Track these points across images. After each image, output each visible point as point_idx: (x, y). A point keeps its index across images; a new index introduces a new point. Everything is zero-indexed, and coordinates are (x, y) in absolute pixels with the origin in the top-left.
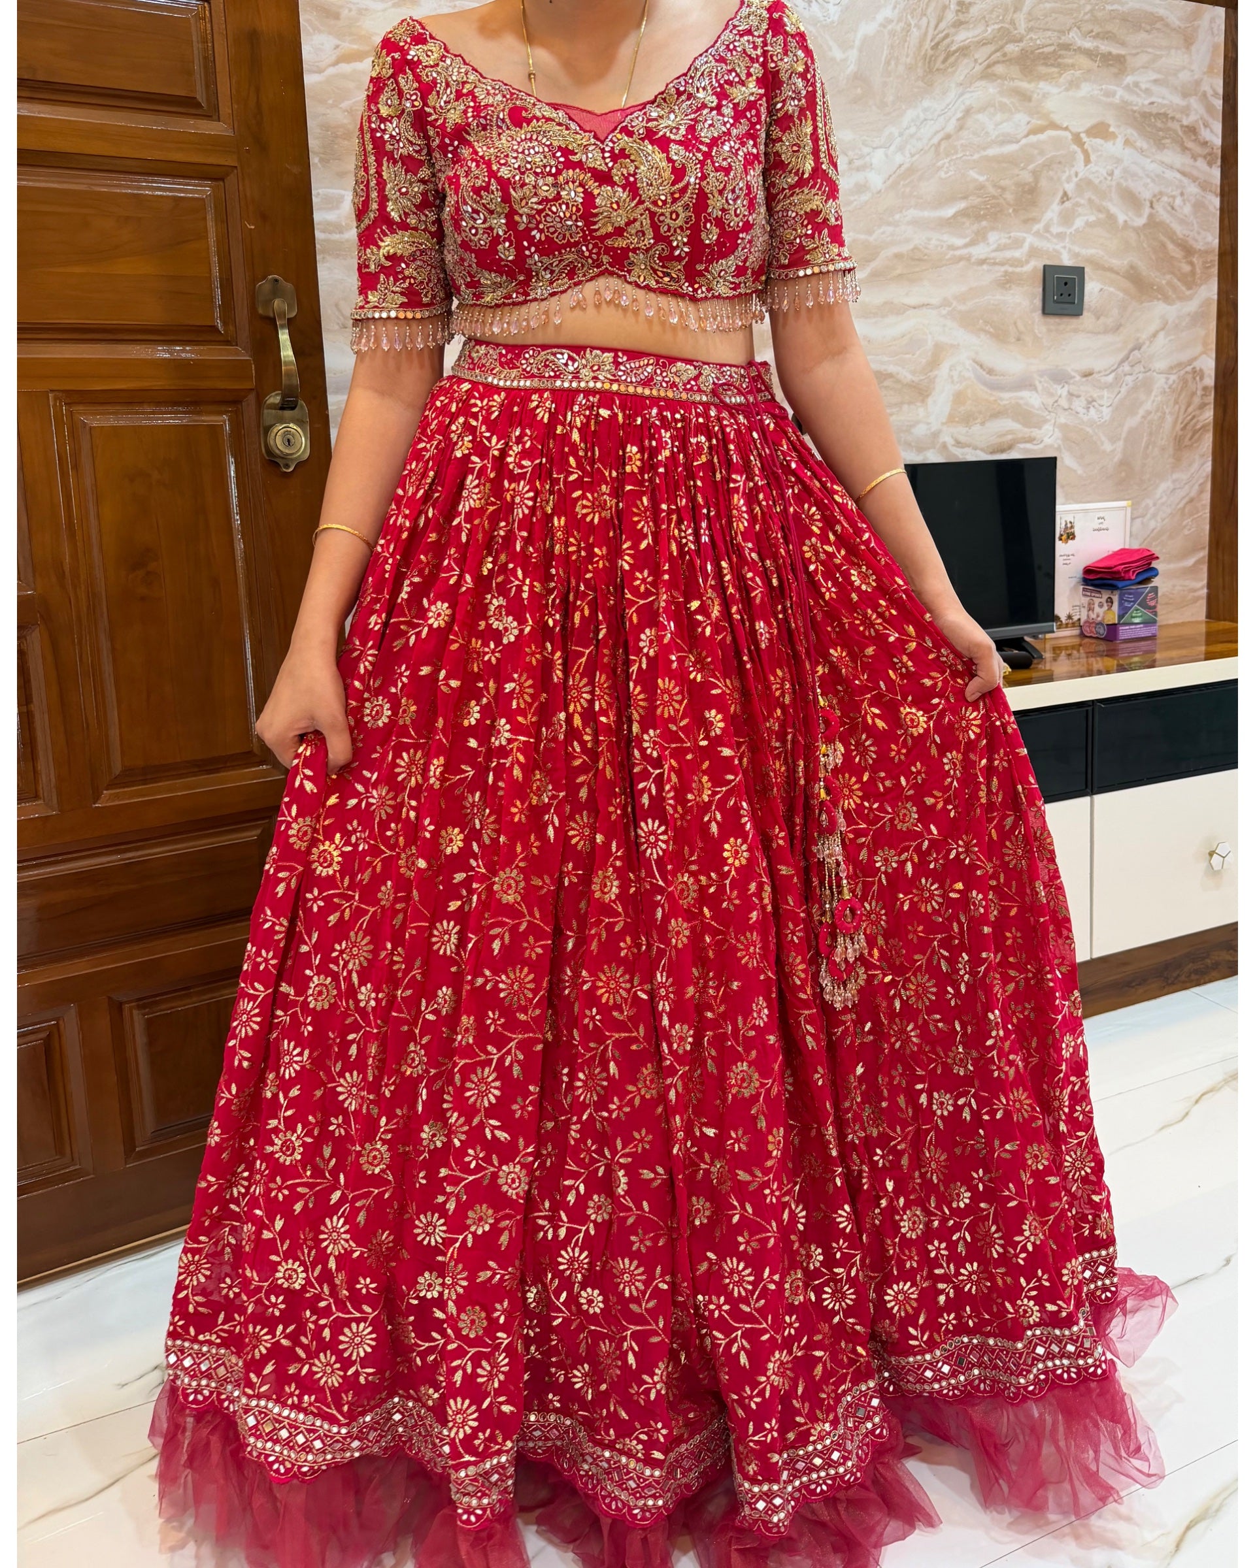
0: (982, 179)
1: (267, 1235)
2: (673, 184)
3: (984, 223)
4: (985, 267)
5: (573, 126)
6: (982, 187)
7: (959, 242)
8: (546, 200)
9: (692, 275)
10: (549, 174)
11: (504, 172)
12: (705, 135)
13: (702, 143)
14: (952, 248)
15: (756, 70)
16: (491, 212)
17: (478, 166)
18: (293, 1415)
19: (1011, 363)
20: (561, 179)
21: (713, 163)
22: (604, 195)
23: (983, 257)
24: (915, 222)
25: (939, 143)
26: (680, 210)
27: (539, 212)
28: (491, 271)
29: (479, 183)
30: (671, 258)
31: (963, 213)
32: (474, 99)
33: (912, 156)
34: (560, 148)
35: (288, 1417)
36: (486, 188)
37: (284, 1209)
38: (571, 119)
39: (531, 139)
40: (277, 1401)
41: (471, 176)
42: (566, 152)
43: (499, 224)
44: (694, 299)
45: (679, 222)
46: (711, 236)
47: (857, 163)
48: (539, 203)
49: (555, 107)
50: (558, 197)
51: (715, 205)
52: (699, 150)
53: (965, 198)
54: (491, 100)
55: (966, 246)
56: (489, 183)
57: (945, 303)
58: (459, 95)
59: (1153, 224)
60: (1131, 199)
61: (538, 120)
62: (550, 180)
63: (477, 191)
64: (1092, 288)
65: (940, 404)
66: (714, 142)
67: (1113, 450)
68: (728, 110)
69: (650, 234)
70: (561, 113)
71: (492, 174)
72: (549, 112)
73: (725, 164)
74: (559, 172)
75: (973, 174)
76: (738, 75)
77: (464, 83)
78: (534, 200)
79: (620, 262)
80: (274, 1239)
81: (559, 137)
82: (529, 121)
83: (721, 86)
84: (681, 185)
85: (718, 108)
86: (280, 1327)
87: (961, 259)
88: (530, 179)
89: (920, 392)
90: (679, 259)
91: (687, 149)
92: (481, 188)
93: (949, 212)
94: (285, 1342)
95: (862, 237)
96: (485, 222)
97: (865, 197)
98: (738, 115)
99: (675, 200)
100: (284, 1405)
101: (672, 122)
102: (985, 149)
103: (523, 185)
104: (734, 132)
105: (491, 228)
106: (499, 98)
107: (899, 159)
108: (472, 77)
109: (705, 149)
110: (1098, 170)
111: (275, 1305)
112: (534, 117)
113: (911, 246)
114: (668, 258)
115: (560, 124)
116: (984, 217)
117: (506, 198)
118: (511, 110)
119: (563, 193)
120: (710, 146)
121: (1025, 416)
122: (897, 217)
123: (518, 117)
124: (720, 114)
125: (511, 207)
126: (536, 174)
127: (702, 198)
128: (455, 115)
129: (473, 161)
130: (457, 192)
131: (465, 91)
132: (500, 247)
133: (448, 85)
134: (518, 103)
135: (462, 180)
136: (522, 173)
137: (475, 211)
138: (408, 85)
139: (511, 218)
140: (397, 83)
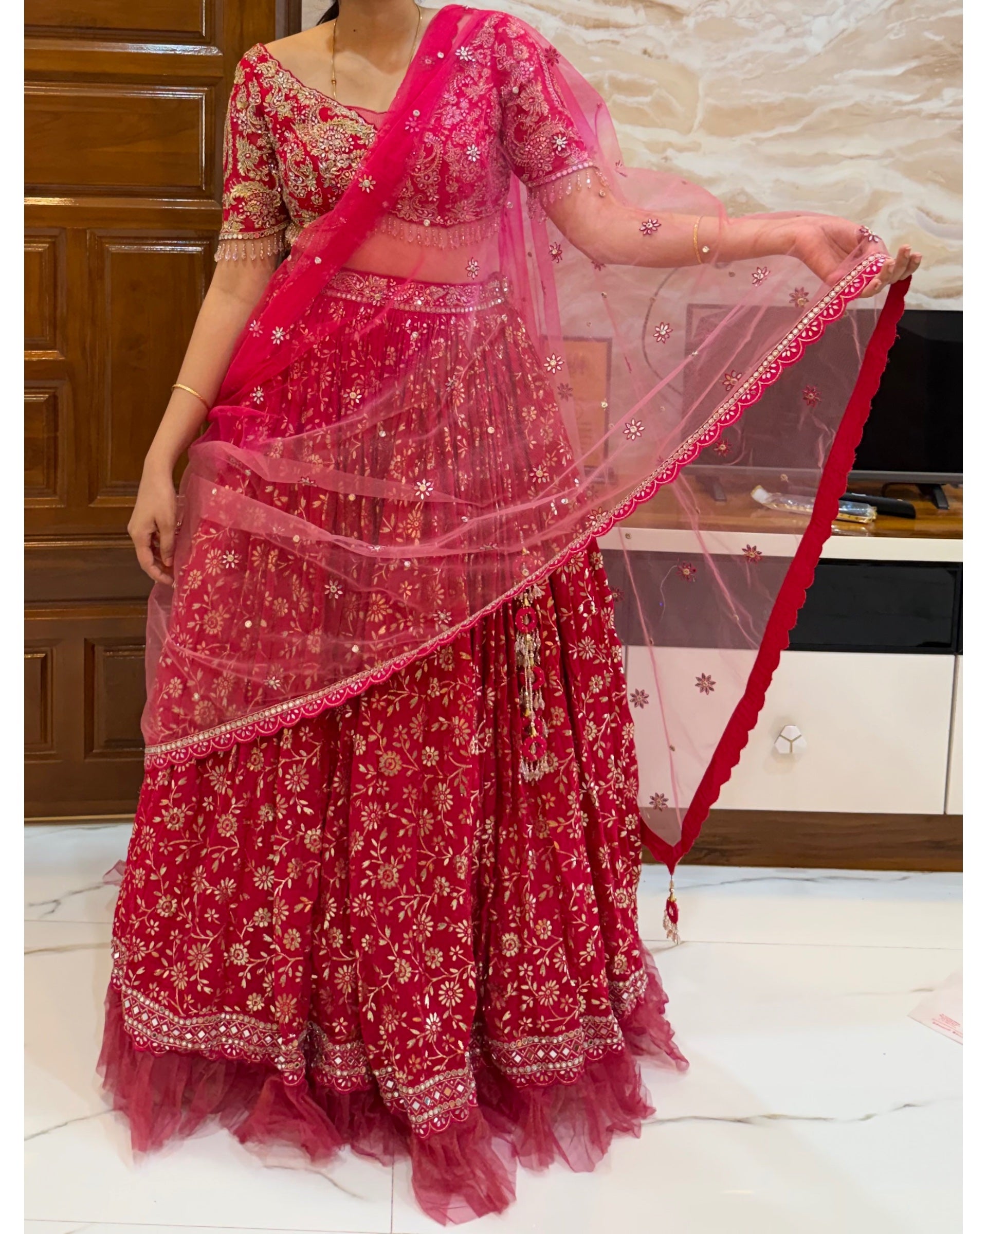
0: (937, 39)
1: (153, 877)
2: (425, 158)
3: (939, 80)
5: (361, 120)
6: (937, 46)
7: (910, 98)
8: (342, 169)
10: (344, 152)
11: (314, 152)
12: (448, 123)
13: (445, 129)
14: (900, 103)
15: (486, 72)
16: (307, 177)
17: (298, 147)
18: (152, 1005)
20: (352, 156)
21: (452, 142)
23: (935, 112)
24: (856, 81)
25: (890, 8)
26: (430, 174)
27: (337, 176)
29: (298, 159)
31: (915, 71)
32: (297, 101)
33: (858, 20)
34: (351, 136)
35: (148, 1006)
36: (303, 163)
37: (169, 860)
38: (359, 116)
39: (333, 130)
40: (143, 993)
41: (293, 154)
42: (355, 138)
43: (312, 185)
46: (453, 187)
47: (795, 30)
48: (338, 171)
50: (350, 167)
51: (455, 169)
52: (443, 134)
53: (917, 57)
54: (307, 102)
55: (915, 101)
56: (305, 159)
57: (888, 154)
58: (287, 98)
61: (338, 117)
62: (345, 156)
63: (297, 164)
66: (454, 127)
68: (464, 104)
70: (353, 112)
71: (307, 153)
72: (345, 112)
73: (461, 142)
74: (351, 151)
75: (929, 35)
76: (472, 79)
77: (290, 90)
78: (334, 169)
80: (158, 881)
81: (352, 128)
82: (332, 118)
83: (460, 88)
84: (430, 159)
85: (457, 104)
86: (152, 944)
87: (909, 113)
88: (332, 156)
90: (433, 202)
91: (435, 135)
92: (300, 162)
93: (898, 71)
94: (155, 954)
95: (796, 95)
96: (303, 182)
97: (802, 60)
98: (473, 105)
99: (426, 168)
100: (147, 996)
102: (943, 11)
103: (327, 160)
104: (469, 119)
105: (307, 186)
106: (313, 101)
107: (842, 24)
108: (296, 86)
109: (446, 132)
111: (152, 927)
112: (336, 115)
113: (851, 102)
115: (352, 120)
116: (939, 74)
117: (316, 169)
118: (321, 110)
119: (354, 165)
120: (451, 131)
122: (836, 76)
123: (325, 115)
124: (459, 108)
125: (319, 174)
126: (336, 152)
127: (445, 167)
128: (285, 111)
129: (295, 143)
130: (285, 162)
131: (291, 95)
132: (313, 198)
133: (280, 90)
134: (326, 105)
135: (288, 155)
136: (327, 152)
137: (296, 176)
138: (254, 88)
139: (319, 180)
140: (247, 87)
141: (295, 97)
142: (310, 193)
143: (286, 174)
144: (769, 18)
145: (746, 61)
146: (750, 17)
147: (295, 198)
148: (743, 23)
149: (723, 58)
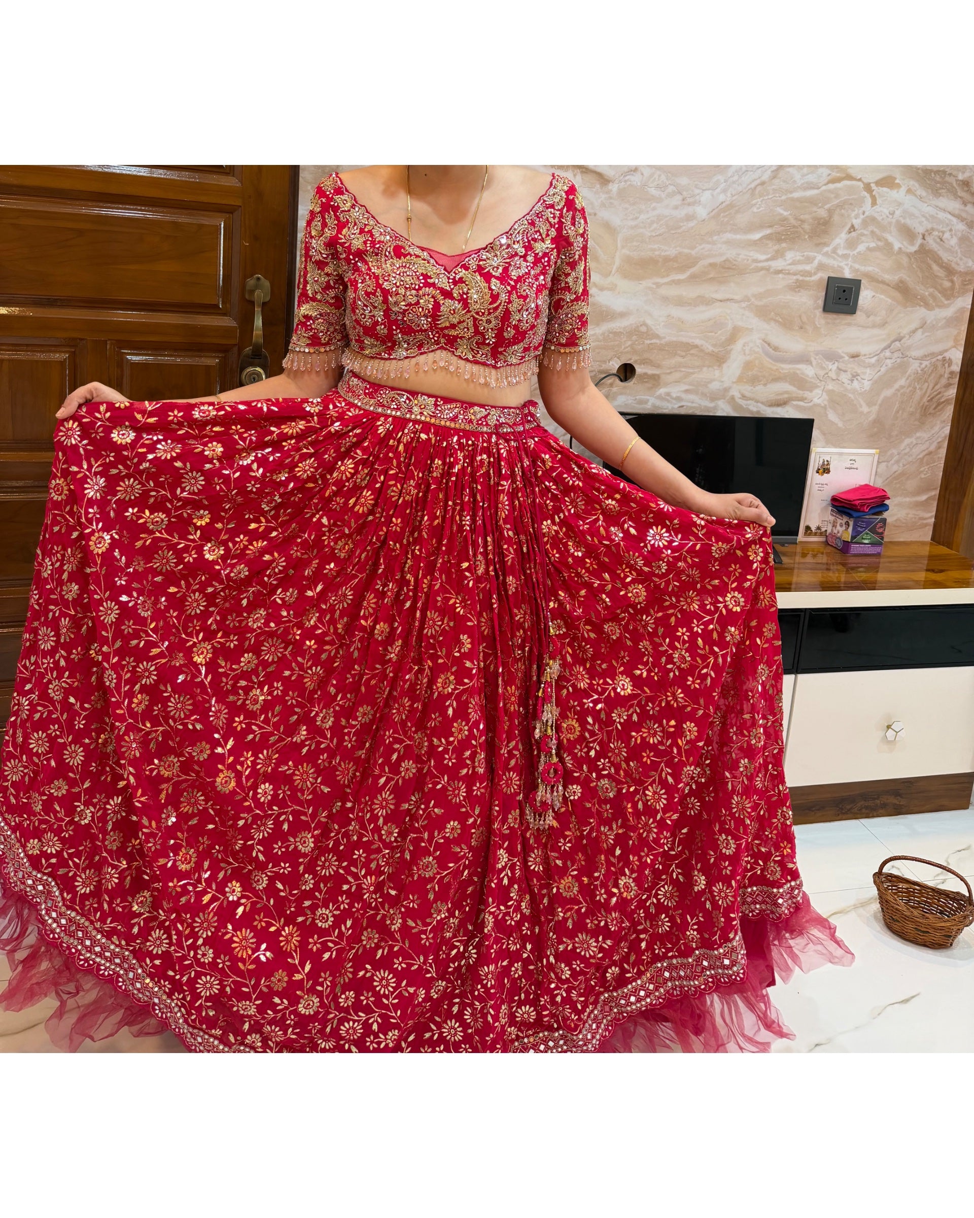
0: (785, 213)
2: (491, 304)
3: (784, 245)
4: (781, 275)
5: (432, 261)
6: (785, 219)
7: (763, 257)
8: (409, 305)
9: (495, 354)
10: (414, 289)
11: (386, 285)
12: (514, 274)
13: (511, 279)
14: (756, 261)
15: (553, 233)
16: (375, 307)
17: (370, 279)
19: (792, 344)
20: (421, 292)
21: (517, 293)
22: (447, 305)
23: (780, 268)
24: (728, 242)
25: (755, 188)
26: (492, 320)
27: (405, 311)
28: (371, 337)
29: (369, 290)
30: (484, 343)
31: (768, 237)
32: (372, 236)
33: (733, 196)
34: (422, 274)
36: (374, 294)
38: (431, 257)
39: (405, 267)
41: (364, 284)
42: (426, 277)
43: (379, 316)
44: (495, 367)
45: (491, 326)
46: (510, 333)
47: (689, 200)
48: (406, 306)
49: (423, 249)
50: (418, 303)
51: (514, 318)
52: (509, 284)
53: (771, 226)
54: (382, 238)
55: (767, 260)
56: (376, 291)
57: (746, 299)
58: (362, 232)
59: (924, 253)
60: (908, 233)
61: (411, 255)
62: (414, 292)
63: (368, 294)
64: (866, 296)
65: (733, 368)
66: (519, 279)
67: (869, 412)
68: (530, 258)
69: (472, 330)
70: (425, 254)
71: (379, 286)
72: (418, 252)
73: (524, 294)
74: (420, 288)
75: (780, 210)
77: (366, 225)
78: (403, 303)
79: (451, 343)
81: (421, 267)
82: (405, 256)
83: (529, 242)
84: (495, 305)
85: (524, 257)
87: (762, 269)
88: (402, 291)
89: (719, 359)
90: (489, 344)
91: (501, 284)
92: (371, 293)
93: (757, 236)
95: (686, 251)
96: (370, 312)
97: (691, 224)
98: (537, 261)
99: (490, 314)
101: (494, 263)
102: (791, 192)
103: (398, 294)
104: (532, 272)
105: (374, 316)
106: (388, 238)
107: (722, 198)
108: (371, 222)
109: (512, 283)
110: (882, 211)
112: (409, 254)
113: (724, 258)
114: (482, 344)
115: (424, 260)
116: (784, 240)
117: (385, 301)
118: (395, 247)
119: (421, 301)
120: (516, 282)
121: (800, 382)
122: (715, 238)
123: (399, 252)
124: (526, 261)
125: (388, 306)
126: (406, 288)
127: (507, 314)
128: (358, 243)
129: (367, 274)
130: (355, 292)
131: (366, 230)
132: (378, 328)
133: (355, 224)
134: (400, 243)
135: (359, 285)
136: (398, 287)
137: (365, 305)
138: (331, 221)
139: (387, 313)
140: (324, 218)
141: (370, 232)
142: (376, 323)
143: (354, 302)
144: (671, 189)
145: (653, 222)
146: (658, 187)
147: (361, 326)
148: (653, 191)
149: (637, 218)
